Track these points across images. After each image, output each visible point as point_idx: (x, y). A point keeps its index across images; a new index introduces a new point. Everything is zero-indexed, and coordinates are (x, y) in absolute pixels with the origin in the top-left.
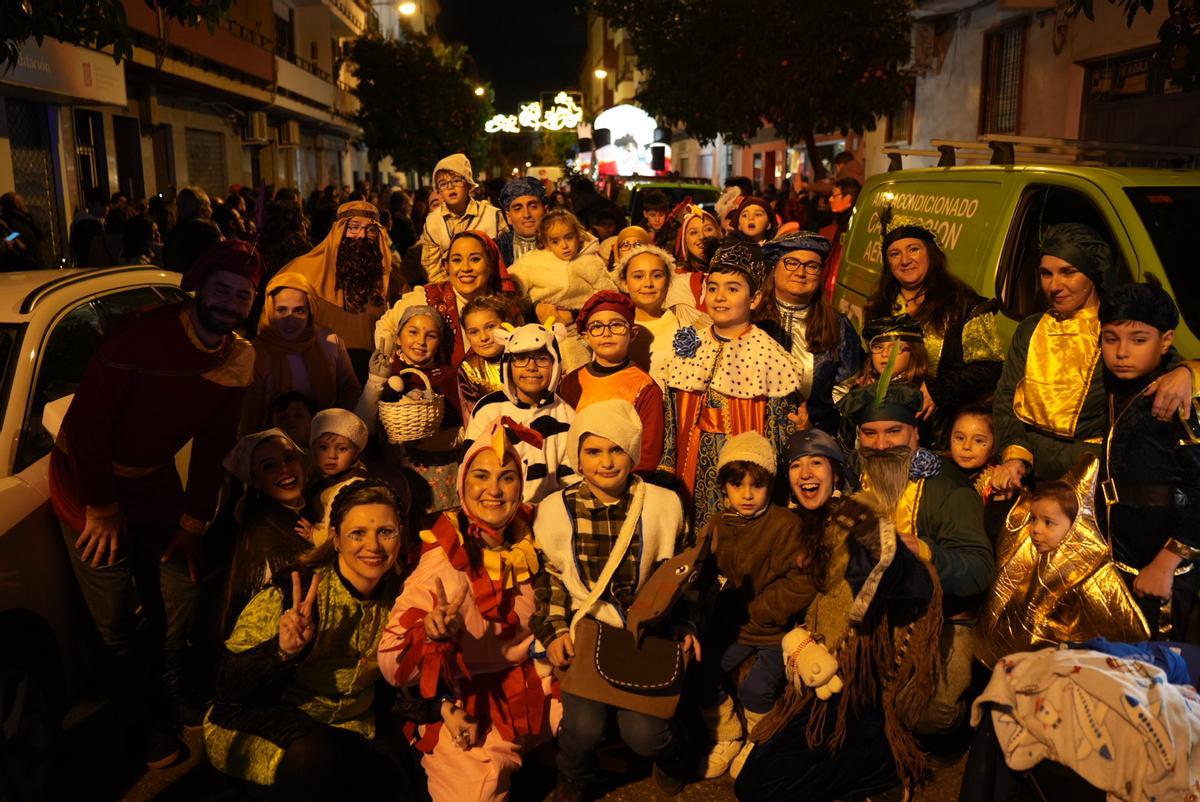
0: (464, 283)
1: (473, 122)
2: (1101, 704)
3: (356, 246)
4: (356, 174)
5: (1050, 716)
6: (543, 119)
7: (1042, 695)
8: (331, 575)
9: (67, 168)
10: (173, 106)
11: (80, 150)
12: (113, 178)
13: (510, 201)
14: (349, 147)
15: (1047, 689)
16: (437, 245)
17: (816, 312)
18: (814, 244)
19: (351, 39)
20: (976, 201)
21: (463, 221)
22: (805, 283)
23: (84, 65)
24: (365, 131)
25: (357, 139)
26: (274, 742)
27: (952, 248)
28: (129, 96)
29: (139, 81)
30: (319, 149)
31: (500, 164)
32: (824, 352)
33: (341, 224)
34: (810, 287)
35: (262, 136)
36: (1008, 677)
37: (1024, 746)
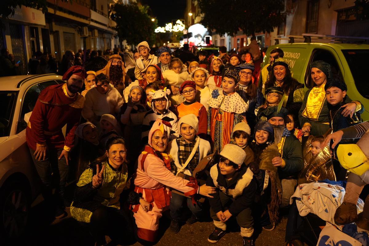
0: (150, 80)
1: (151, 29)
2: (326, 197)
3: (115, 68)
4: (115, 46)
5: (311, 201)
6: (173, 28)
7: (310, 195)
8: (106, 164)
9: (28, 44)
10: (59, 25)
11: (31, 39)
12: (42, 47)
13: (161, 54)
14: (113, 37)
15: (311, 193)
16: (140, 69)
17: (250, 87)
18: (250, 67)
19: (113, 4)
20: (299, 54)
21: (148, 61)
22: (247, 79)
23: (33, 13)
24: (118, 32)
25: (116, 35)
26: (90, 210)
27: (292, 67)
28: (46, 22)
29: (49, 18)
30: (104, 38)
31: (160, 42)
32: (252, 99)
33: (111, 61)
34: (249, 80)
35: (86, 34)
36: (301, 190)
37: (304, 210)
